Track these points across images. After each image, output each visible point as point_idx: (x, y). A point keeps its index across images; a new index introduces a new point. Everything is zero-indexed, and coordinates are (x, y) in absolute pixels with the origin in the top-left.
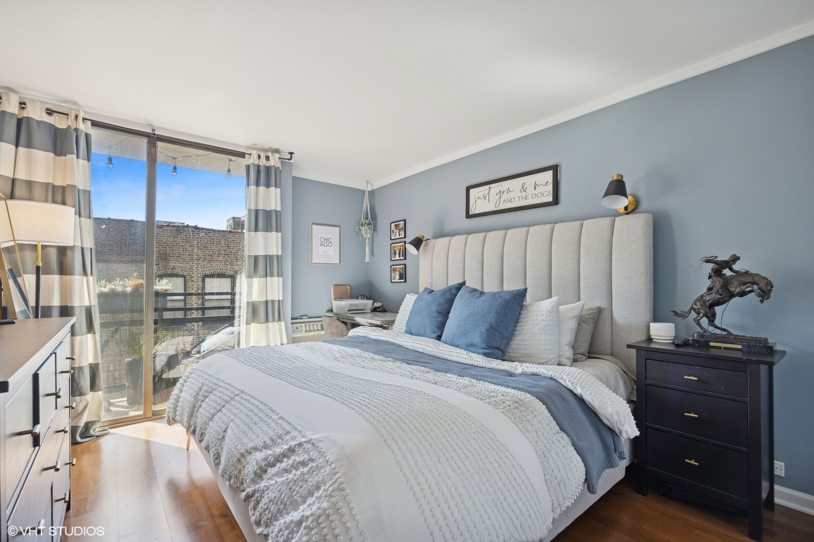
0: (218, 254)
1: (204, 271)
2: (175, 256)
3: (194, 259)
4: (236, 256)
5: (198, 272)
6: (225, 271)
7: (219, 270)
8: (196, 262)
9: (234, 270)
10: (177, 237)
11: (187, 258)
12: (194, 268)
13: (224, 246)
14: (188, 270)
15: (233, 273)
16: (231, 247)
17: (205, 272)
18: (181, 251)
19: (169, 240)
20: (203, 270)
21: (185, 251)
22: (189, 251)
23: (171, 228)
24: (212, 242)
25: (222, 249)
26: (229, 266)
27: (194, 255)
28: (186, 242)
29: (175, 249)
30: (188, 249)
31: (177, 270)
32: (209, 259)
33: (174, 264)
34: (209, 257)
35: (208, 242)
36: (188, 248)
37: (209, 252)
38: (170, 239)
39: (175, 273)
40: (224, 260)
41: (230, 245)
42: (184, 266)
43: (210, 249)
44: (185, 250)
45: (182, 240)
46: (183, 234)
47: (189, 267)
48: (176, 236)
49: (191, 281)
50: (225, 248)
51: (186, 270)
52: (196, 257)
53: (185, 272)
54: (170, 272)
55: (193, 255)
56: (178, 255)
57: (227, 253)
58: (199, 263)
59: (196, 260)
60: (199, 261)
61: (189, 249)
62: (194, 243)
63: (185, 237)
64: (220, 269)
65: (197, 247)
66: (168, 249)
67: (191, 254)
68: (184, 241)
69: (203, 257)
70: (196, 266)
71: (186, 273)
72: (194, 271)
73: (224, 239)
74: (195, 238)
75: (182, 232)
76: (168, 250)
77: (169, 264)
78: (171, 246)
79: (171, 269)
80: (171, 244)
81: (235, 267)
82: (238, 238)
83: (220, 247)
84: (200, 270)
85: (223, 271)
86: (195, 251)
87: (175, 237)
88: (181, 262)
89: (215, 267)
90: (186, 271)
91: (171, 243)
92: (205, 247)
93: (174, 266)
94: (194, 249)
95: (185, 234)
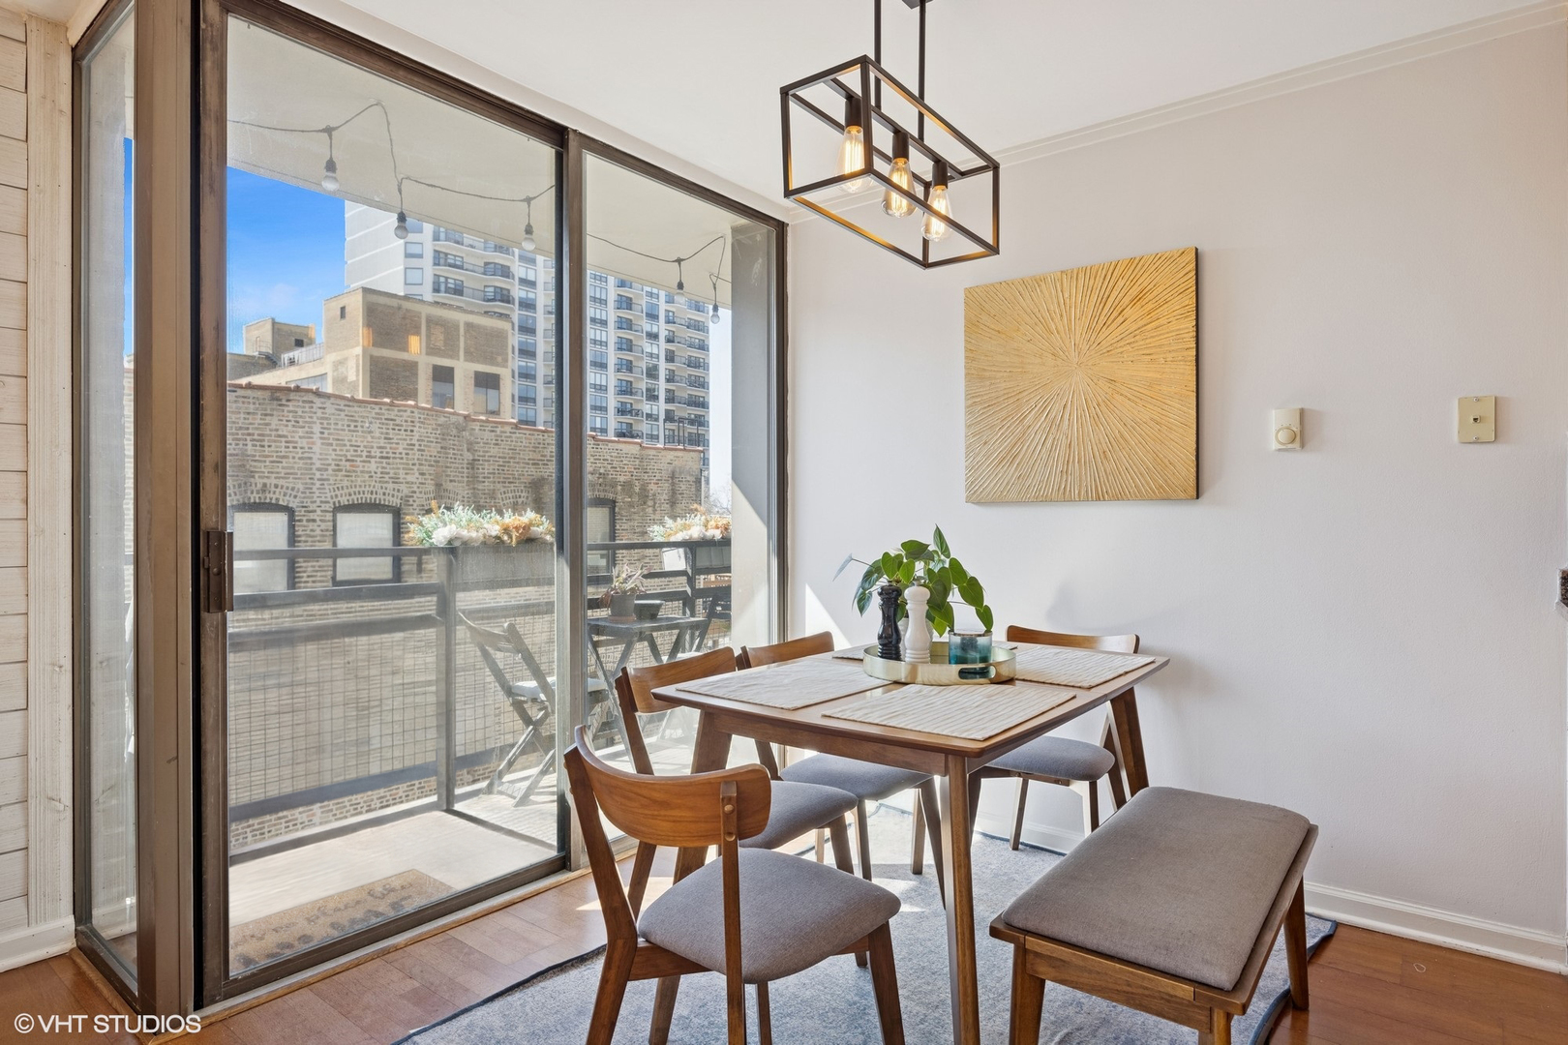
0: (367, 457)
1: (336, 496)
2: (268, 460)
3: (314, 467)
4: (404, 461)
5: (323, 499)
6: (382, 497)
7: (370, 495)
8: (318, 475)
9: (400, 495)
10: (272, 415)
11: (296, 466)
12: (314, 490)
13: (379, 438)
14: (299, 494)
15: (399, 501)
16: (395, 441)
17: (339, 499)
18: (283, 449)
19: (250, 421)
20: (333, 494)
21: (291, 449)
22: (301, 448)
23: (259, 394)
24: (352, 428)
25: (375, 445)
26: (391, 486)
27: (315, 457)
28: (294, 426)
29: (266, 444)
30: (299, 445)
31: (271, 495)
32: (348, 468)
33: (265, 480)
34: (348, 463)
35: (345, 427)
36: (299, 440)
37: (347, 451)
38: (254, 419)
39: (268, 501)
40: (380, 470)
41: (391, 436)
42: (291, 485)
43: (348, 444)
44: (291, 445)
45: (284, 422)
46: (286, 409)
47: (301, 487)
48: (268, 412)
49: (308, 521)
50: (382, 442)
51: (294, 493)
52: (318, 465)
53: (292, 499)
54: (255, 498)
55: (310, 458)
56: (274, 459)
57: (384, 455)
58: (325, 477)
59: (318, 469)
60: (325, 473)
61: (303, 443)
62: (314, 430)
63: (291, 414)
64: (372, 493)
65: (321, 438)
66: (250, 443)
67: (306, 455)
68: (289, 423)
69: (333, 463)
70: (318, 483)
71: (298, 500)
72: (315, 496)
73: (378, 421)
74: (315, 419)
75: (284, 402)
76: (249, 447)
77: (252, 480)
78: (256, 437)
79: (258, 493)
80: (257, 432)
81: (403, 487)
82: (409, 419)
83: (370, 439)
84: (329, 495)
85: (378, 496)
86: (317, 448)
87: (266, 415)
88: (282, 475)
89: (360, 486)
90: (295, 497)
91: (257, 429)
92: (338, 440)
93: (265, 485)
94: (313, 443)
95: (291, 408)
